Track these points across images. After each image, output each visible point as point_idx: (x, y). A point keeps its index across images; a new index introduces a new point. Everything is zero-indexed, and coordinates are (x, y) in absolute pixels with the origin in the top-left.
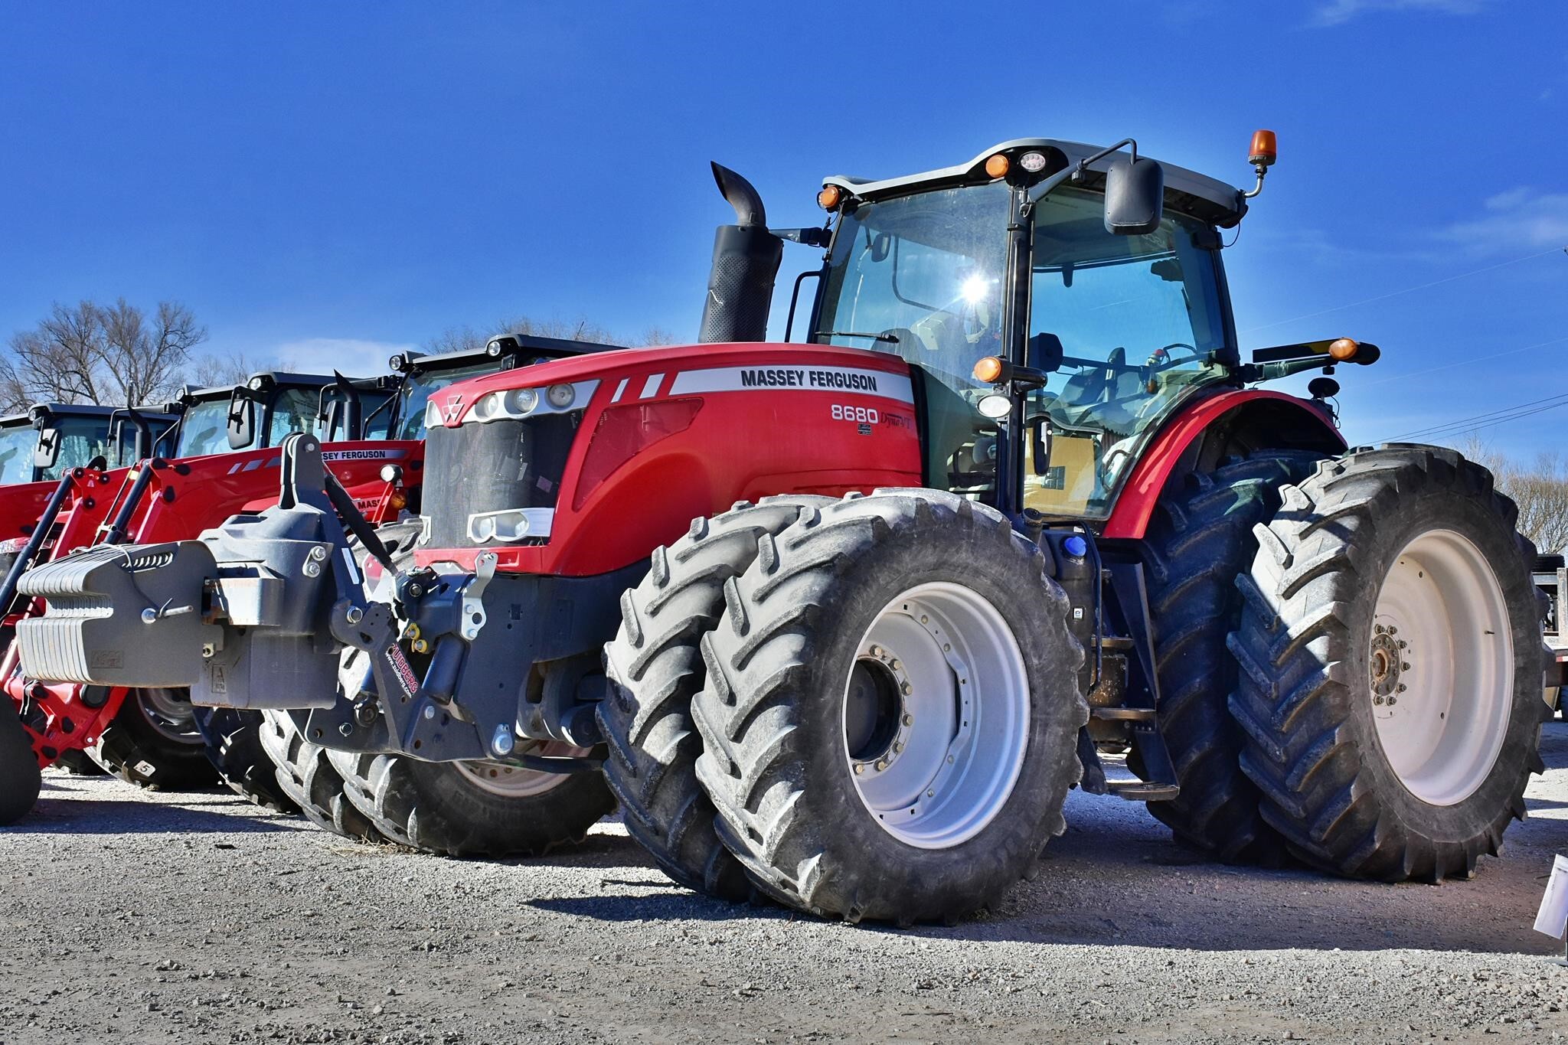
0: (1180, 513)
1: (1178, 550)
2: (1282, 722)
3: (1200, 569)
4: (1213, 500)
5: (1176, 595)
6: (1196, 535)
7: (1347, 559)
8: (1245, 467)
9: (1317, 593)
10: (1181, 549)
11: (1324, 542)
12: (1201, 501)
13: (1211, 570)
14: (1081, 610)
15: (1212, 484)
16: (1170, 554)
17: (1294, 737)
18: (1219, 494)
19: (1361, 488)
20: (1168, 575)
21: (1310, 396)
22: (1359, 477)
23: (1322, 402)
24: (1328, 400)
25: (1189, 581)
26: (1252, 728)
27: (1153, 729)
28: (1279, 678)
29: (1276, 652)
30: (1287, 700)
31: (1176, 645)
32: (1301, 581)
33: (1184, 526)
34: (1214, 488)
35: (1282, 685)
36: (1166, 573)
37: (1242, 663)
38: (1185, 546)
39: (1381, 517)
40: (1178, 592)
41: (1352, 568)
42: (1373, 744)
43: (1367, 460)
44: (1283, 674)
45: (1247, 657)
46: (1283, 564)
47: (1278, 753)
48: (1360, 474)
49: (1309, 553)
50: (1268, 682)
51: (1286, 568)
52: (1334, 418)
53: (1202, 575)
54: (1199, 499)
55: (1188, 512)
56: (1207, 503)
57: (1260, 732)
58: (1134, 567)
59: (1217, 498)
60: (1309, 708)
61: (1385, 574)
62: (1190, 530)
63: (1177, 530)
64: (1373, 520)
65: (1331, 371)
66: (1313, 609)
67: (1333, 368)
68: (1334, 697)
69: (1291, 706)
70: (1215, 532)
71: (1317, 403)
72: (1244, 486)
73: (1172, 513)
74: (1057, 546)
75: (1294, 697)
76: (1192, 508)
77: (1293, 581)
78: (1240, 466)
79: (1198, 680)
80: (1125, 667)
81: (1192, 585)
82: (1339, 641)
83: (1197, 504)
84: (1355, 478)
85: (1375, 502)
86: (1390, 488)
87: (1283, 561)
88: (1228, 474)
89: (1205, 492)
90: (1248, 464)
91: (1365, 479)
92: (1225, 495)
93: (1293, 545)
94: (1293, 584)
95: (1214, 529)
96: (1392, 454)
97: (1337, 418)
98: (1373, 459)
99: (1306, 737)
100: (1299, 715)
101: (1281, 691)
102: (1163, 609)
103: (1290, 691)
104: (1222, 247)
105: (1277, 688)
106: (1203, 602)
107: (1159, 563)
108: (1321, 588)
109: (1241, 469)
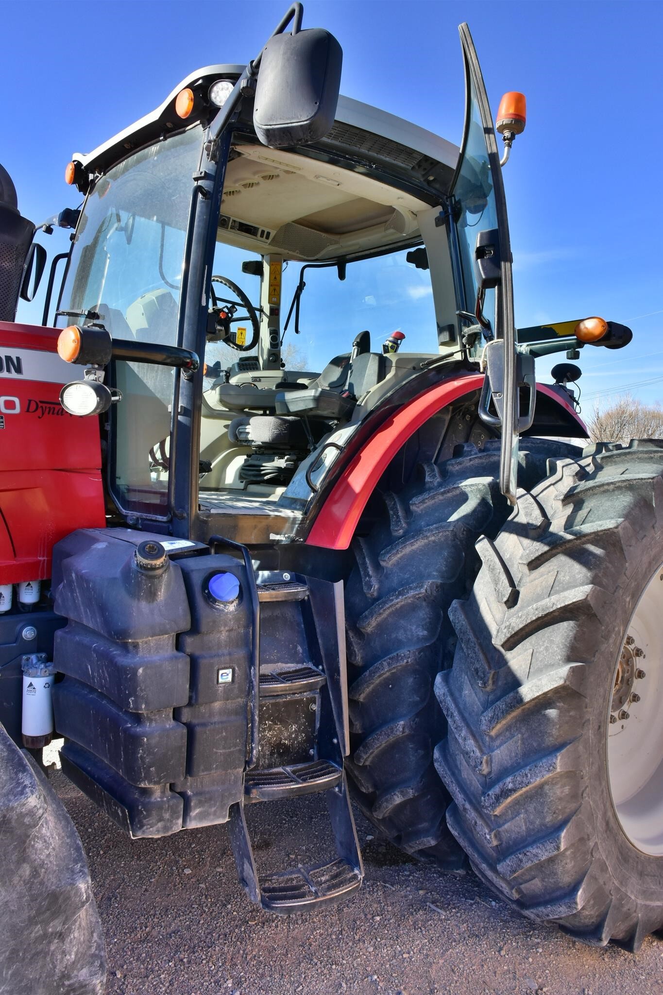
0: (400, 514)
1: (391, 560)
2: (494, 806)
3: (411, 589)
4: (436, 500)
5: (384, 615)
6: (412, 544)
7: (589, 606)
8: (477, 461)
9: (547, 649)
10: (395, 559)
11: (560, 577)
12: (423, 502)
13: (423, 591)
14: (229, 671)
15: (438, 479)
16: (383, 564)
17: (509, 824)
18: (443, 493)
19: (609, 504)
20: (379, 589)
21: (552, 381)
22: (606, 487)
23: (564, 388)
24: (570, 385)
25: (399, 602)
26: (459, 798)
27: (340, 791)
28: (493, 751)
29: (490, 721)
30: (501, 784)
31: (379, 676)
32: (527, 630)
33: (401, 531)
34: (440, 485)
35: (496, 760)
36: (376, 587)
37: (449, 720)
38: (399, 556)
39: (633, 542)
40: (387, 612)
41: (595, 615)
42: (607, 824)
43: (616, 463)
44: (498, 747)
45: (456, 714)
46: (506, 603)
47: (488, 837)
48: (608, 484)
49: (539, 590)
50: (478, 754)
51: (509, 607)
52: (575, 404)
53: (414, 596)
54: (420, 498)
55: (408, 512)
56: (429, 503)
57: (468, 806)
58: (333, 585)
59: (441, 497)
60: (529, 797)
61: (634, 608)
62: (407, 536)
63: (395, 534)
64: (625, 547)
65: (576, 356)
66: (540, 671)
67: (578, 352)
68: (563, 786)
69: (506, 793)
70: (434, 542)
71: (559, 388)
72: (472, 485)
73: (391, 512)
74: (197, 589)
75: (509, 782)
76: (413, 508)
77: (516, 629)
78: (470, 460)
79: (402, 723)
80: (315, 707)
81: (402, 607)
82: (572, 713)
83: (420, 505)
84: (602, 489)
85: (627, 524)
86: (645, 501)
87: (505, 599)
88: (457, 468)
89: (430, 489)
90: (480, 458)
91: (613, 490)
92: (449, 495)
93: (520, 576)
94: (516, 633)
95: (433, 538)
96: (646, 456)
97: (578, 404)
98: (623, 462)
99: (524, 828)
100: (517, 802)
101: (495, 767)
102: (369, 629)
103: (505, 772)
104: (466, 225)
105: (490, 762)
106: (414, 628)
107: (371, 573)
108: (552, 642)
109: (471, 462)
